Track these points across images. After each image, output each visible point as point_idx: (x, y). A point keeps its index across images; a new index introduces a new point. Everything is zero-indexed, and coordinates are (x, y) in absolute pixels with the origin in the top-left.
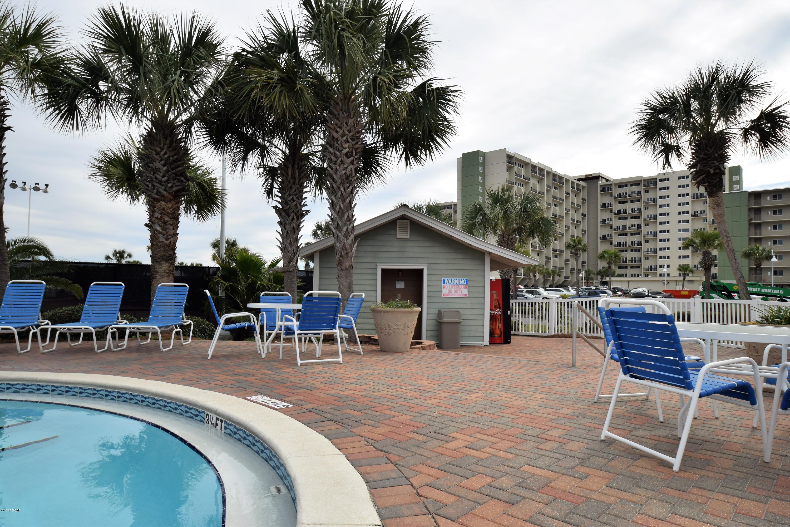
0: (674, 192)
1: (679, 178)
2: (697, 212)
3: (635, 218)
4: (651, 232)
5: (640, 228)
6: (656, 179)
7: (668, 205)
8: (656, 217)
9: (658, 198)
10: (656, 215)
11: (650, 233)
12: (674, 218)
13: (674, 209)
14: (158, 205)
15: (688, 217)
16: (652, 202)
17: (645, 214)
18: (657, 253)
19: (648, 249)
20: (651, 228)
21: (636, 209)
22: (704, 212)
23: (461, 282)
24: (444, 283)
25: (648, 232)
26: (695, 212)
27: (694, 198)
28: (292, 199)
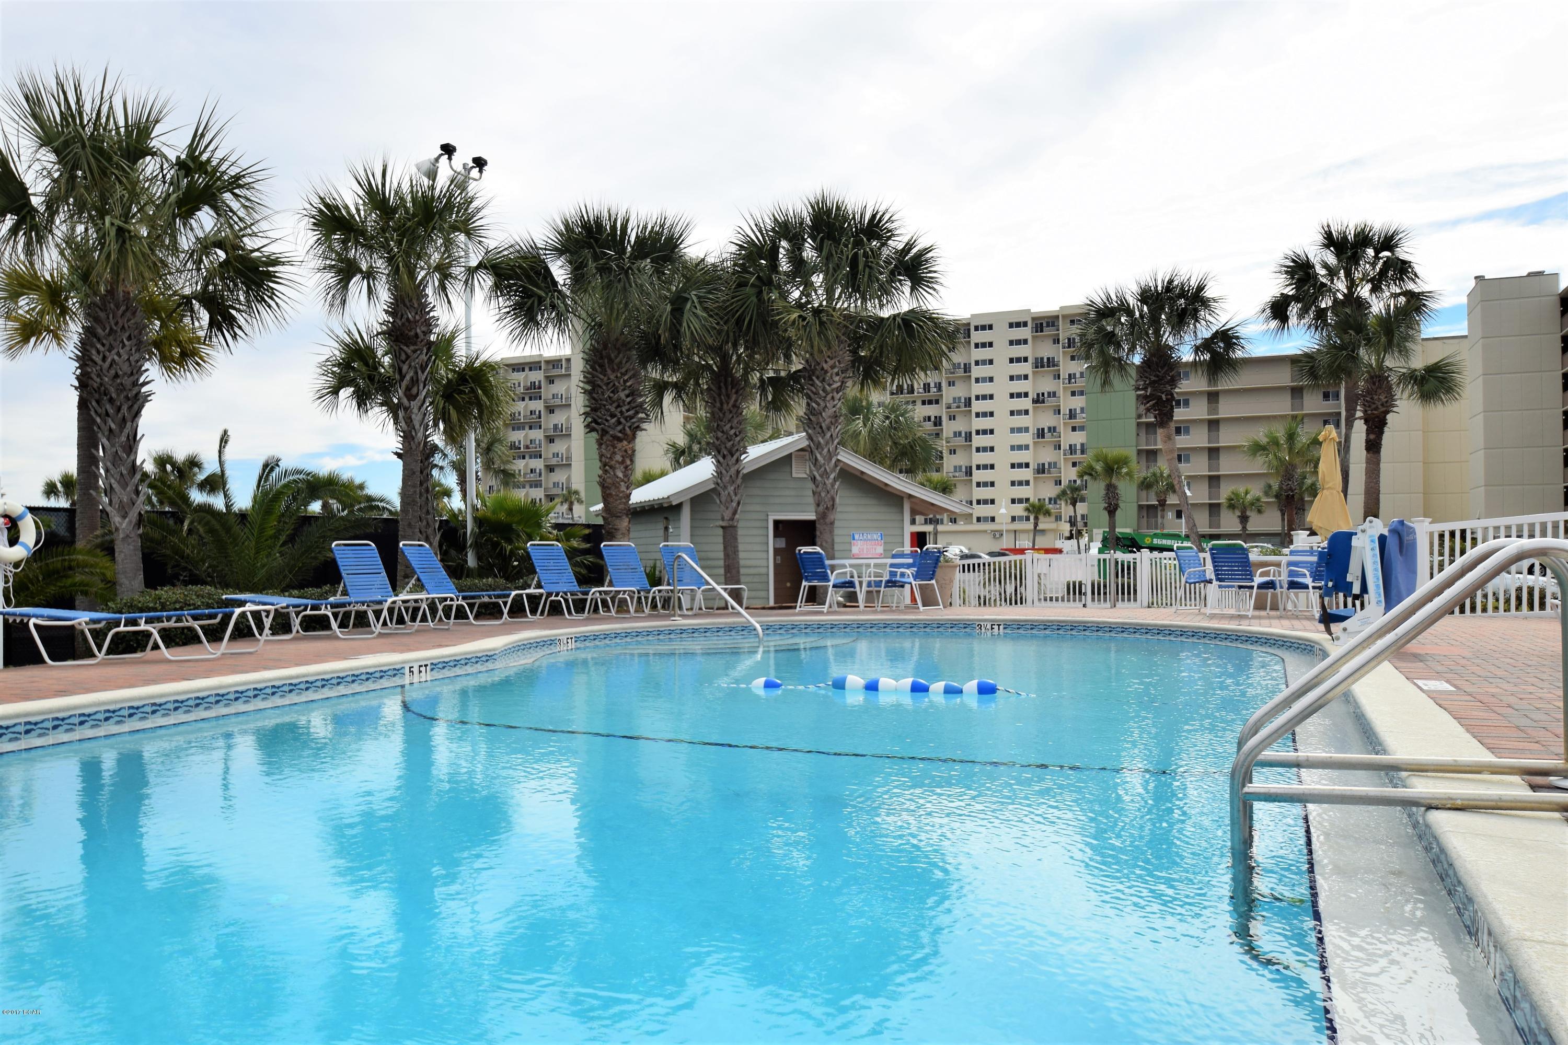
0: (1001, 352)
1: (1011, 325)
2: (1043, 394)
3: (930, 402)
4: (960, 433)
5: (940, 424)
6: (969, 324)
7: (991, 379)
8: (968, 402)
9: (973, 364)
10: (970, 399)
11: (957, 434)
12: (1002, 405)
13: (1002, 388)
14: (619, 445)
15: (1026, 403)
16: (961, 372)
17: (949, 395)
18: (971, 475)
19: (955, 467)
20: (959, 425)
21: (932, 385)
22: (1054, 393)
23: (875, 537)
24: (854, 539)
25: (955, 433)
26: (1038, 395)
27: (1037, 367)
28: (735, 434)
